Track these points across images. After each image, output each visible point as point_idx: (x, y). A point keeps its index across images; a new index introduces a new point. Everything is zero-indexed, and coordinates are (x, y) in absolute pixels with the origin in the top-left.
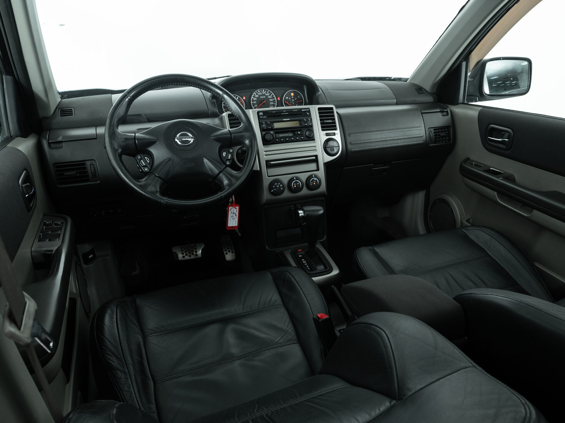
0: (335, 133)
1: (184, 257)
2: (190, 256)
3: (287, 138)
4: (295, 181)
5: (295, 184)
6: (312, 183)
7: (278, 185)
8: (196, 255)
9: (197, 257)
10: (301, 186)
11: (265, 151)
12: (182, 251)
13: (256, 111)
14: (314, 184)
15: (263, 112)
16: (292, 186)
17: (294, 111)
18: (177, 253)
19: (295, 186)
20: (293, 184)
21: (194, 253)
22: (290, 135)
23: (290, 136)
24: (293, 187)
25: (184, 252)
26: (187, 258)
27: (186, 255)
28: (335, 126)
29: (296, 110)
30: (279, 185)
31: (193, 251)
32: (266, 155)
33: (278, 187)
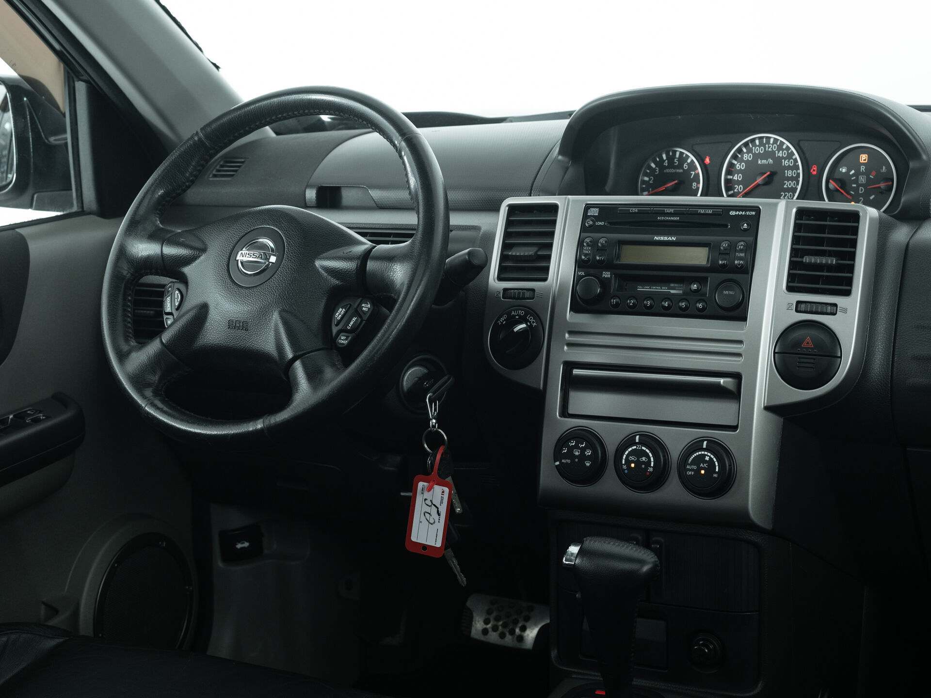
0: (835, 305)
1: (485, 632)
2: (502, 636)
3: (665, 299)
4: (635, 447)
5: (632, 458)
6: (695, 467)
7: (578, 448)
8: (521, 639)
9: (518, 645)
10: (651, 469)
11: (570, 333)
12: (489, 612)
13: (582, 201)
14: (703, 472)
15: (602, 208)
16: (623, 462)
17: (702, 211)
18: (475, 614)
19: (633, 465)
20: (628, 456)
21: (517, 631)
22: (672, 291)
23: (673, 294)
24: (625, 467)
25: (492, 618)
26: (493, 637)
27: (495, 629)
28: (849, 282)
29: (710, 212)
30: (583, 450)
31: (516, 622)
32: (570, 345)
33: (577, 453)
